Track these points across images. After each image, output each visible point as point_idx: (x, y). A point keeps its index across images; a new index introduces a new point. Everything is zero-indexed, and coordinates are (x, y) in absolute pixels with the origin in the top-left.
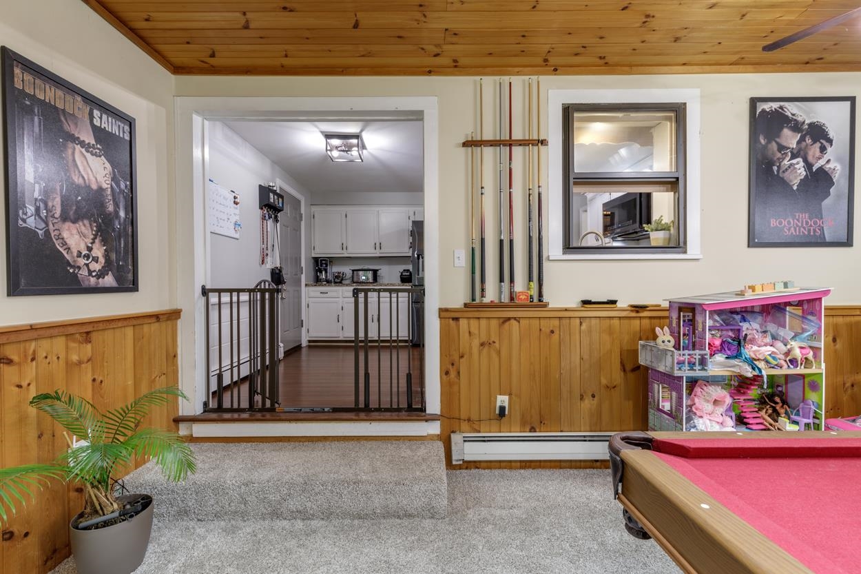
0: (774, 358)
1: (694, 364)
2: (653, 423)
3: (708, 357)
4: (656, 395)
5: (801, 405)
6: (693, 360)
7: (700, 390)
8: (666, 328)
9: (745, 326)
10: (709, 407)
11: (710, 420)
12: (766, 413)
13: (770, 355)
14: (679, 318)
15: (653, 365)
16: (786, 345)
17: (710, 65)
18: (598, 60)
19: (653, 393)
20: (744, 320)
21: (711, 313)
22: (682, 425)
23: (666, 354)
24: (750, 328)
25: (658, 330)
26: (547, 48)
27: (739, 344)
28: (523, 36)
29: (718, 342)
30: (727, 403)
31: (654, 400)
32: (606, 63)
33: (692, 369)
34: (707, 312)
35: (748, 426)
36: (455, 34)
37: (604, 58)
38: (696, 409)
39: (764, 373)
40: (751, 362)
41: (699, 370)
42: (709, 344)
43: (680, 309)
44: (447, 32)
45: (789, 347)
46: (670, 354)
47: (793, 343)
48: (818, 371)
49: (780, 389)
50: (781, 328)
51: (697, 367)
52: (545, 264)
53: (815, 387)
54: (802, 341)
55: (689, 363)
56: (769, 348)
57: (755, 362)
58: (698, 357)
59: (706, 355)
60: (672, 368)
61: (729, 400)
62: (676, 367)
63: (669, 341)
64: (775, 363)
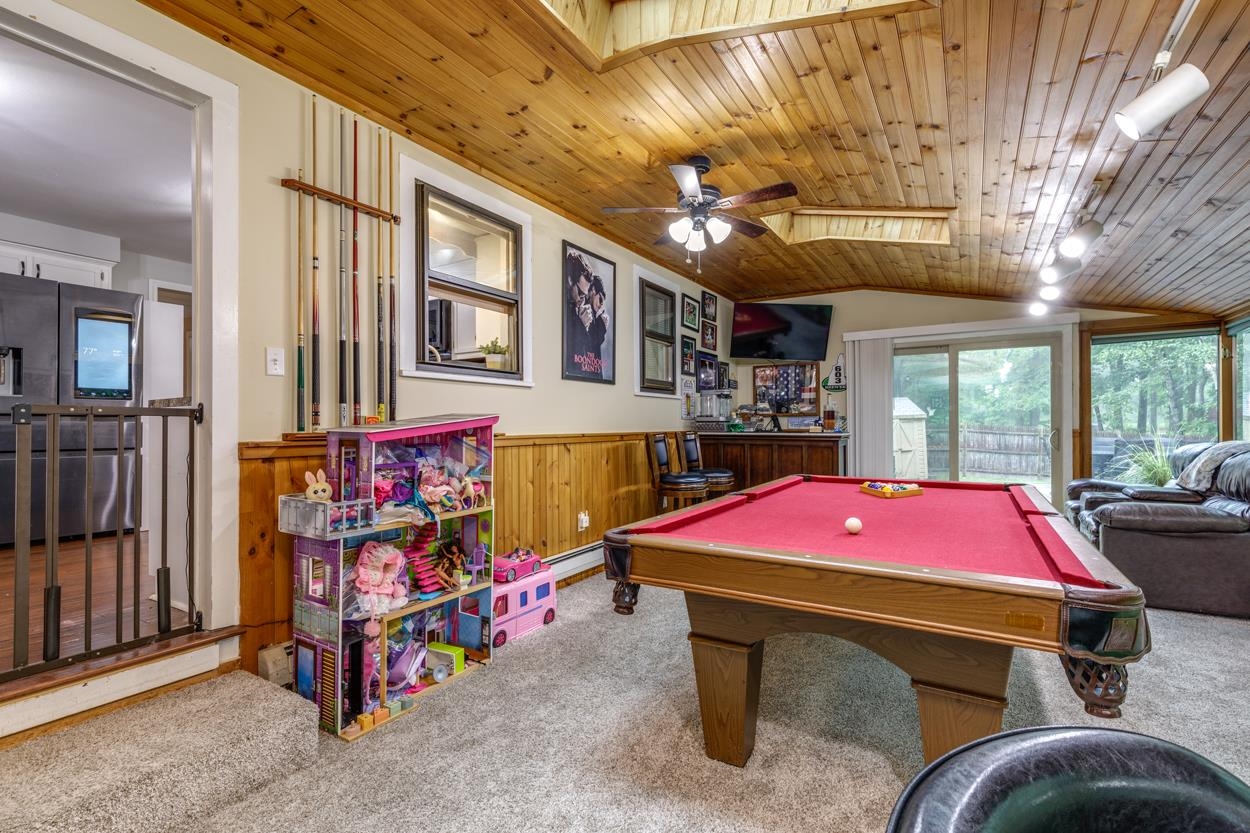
0: (449, 499)
1: (356, 519)
2: (299, 620)
3: (373, 507)
4: (304, 577)
5: (475, 550)
6: (353, 513)
7: (367, 554)
8: (321, 473)
9: (421, 461)
10: (376, 576)
11: (378, 594)
12: (443, 567)
13: (445, 496)
14: (339, 456)
15: (300, 529)
16: (461, 482)
17: (540, 196)
18: (455, 144)
19: (299, 573)
20: (421, 454)
21: (380, 444)
22: (338, 611)
23: (317, 510)
24: (426, 465)
25: (308, 475)
26: (415, 104)
27: (413, 486)
28: (399, 78)
29: (387, 485)
30: (399, 565)
31: (302, 585)
32: (462, 152)
33: (352, 527)
34: (374, 444)
35: (424, 589)
36: (312, 21)
37: (464, 146)
38: (361, 583)
39: (438, 518)
40: (425, 507)
41: (362, 527)
42: (376, 489)
43: (341, 443)
44: (301, 12)
45: (463, 484)
46: (321, 508)
47: (467, 479)
48: (488, 509)
49: (457, 536)
50: (457, 463)
51: (360, 523)
52: (399, 381)
53: (486, 527)
54: (475, 475)
55: (348, 519)
56: (446, 488)
57: (430, 507)
58: (359, 508)
59: (371, 504)
60: (324, 530)
61: (401, 561)
62: (329, 529)
63: (324, 491)
64: (450, 504)
